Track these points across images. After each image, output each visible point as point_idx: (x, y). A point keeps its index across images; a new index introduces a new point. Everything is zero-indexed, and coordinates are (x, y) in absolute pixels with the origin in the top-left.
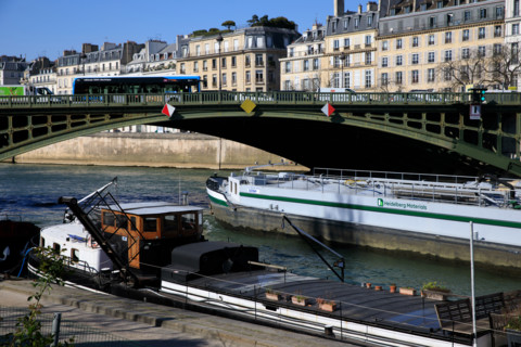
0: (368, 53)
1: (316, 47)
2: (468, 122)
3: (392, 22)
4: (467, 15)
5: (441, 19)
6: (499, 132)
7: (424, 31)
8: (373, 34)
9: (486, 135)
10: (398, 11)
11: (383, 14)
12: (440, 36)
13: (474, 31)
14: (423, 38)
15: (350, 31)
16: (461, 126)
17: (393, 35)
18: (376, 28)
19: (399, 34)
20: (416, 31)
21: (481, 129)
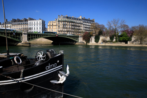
0: (11, 27)
1: (3, 26)
2: (13, 35)
3: (14, 23)
4: (23, 23)
5: (20, 24)
6: (18, 36)
7: (18, 25)
8: (11, 25)
9: (16, 37)
10: (15, 22)
11: (13, 22)
12: (20, 26)
13: (24, 25)
14: (18, 26)
15: (8, 24)
16: (12, 35)
17: (14, 25)
18: (12, 24)
19: (15, 25)
20: (17, 25)
21: (15, 36)
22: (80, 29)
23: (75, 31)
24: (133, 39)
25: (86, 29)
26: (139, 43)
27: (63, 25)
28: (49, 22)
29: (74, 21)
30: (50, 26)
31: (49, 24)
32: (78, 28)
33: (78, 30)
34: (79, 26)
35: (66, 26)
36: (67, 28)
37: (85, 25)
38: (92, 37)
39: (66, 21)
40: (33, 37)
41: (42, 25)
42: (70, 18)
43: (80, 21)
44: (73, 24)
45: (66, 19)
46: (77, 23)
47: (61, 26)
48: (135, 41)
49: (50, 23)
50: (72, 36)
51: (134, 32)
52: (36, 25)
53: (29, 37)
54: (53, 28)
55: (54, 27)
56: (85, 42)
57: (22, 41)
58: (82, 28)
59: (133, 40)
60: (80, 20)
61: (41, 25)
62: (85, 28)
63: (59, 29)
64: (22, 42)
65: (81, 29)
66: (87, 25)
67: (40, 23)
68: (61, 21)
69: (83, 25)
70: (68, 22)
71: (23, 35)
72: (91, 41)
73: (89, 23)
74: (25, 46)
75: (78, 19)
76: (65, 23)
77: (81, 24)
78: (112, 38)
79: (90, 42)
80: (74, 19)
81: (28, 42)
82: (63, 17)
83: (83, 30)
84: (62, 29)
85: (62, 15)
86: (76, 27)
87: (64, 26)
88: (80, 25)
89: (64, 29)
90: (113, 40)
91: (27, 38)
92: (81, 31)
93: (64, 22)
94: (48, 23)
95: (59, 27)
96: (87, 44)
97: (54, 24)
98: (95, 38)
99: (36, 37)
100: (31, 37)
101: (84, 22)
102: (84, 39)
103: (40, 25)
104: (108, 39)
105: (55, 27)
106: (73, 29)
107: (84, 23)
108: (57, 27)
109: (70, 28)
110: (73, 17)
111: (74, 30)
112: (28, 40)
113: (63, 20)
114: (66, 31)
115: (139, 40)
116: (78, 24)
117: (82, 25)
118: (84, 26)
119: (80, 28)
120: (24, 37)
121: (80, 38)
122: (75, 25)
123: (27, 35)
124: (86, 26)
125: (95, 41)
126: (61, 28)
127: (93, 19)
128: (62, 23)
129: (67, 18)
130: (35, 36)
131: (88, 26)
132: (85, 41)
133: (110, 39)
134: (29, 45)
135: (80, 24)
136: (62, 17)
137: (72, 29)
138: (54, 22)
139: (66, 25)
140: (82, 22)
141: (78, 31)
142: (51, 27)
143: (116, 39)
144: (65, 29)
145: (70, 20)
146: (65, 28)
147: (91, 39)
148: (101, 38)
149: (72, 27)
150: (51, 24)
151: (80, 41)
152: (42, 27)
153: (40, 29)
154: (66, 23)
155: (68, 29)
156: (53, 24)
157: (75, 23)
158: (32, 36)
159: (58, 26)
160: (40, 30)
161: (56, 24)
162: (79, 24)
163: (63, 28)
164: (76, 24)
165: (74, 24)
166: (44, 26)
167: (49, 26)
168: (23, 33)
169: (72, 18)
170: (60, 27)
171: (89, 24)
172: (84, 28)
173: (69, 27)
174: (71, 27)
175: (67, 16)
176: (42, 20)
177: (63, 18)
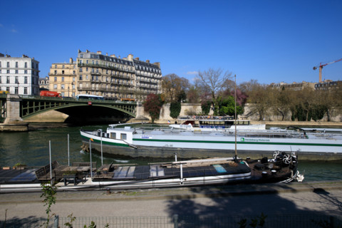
22: (129, 86)
23: (118, 89)
24: (246, 110)
25: (142, 84)
26: (258, 117)
27: (92, 75)
28: (54, 66)
29: (117, 66)
30: (55, 75)
31: (52, 71)
32: (125, 82)
33: (125, 89)
34: (128, 79)
35: (100, 78)
36: (100, 83)
37: (141, 76)
38: (164, 106)
39: (98, 67)
40: (34, 107)
41: (33, 73)
42: (108, 59)
43: (129, 67)
44: (114, 72)
45: (100, 62)
46: (124, 72)
47: (86, 78)
48: (251, 114)
49: (56, 68)
50: (122, 105)
51: (248, 96)
52: (12, 72)
53: (23, 108)
54: (63, 81)
55: (66, 79)
56: (150, 118)
57: (4, 119)
58: (133, 83)
59: (246, 113)
60: (129, 63)
61: (29, 72)
62: (141, 82)
63: (81, 86)
64: (6, 122)
65: (133, 86)
66: (145, 77)
67: (26, 66)
68: (87, 66)
69: (137, 75)
70: (103, 68)
71: (8, 102)
72: (163, 115)
73: (149, 71)
74: (13, 132)
75: (124, 62)
76: (95, 70)
77: (133, 73)
78: (206, 109)
79: (161, 117)
80: (117, 61)
81: (21, 120)
82: (91, 55)
83: (137, 88)
84: (87, 86)
85: (88, 52)
86: (121, 81)
87: (95, 77)
88: (129, 75)
89: (93, 85)
90: (209, 112)
91: (19, 110)
92: (132, 89)
93: (93, 67)
94: (51, 67)
95: (81, 78)
96: (155, 122)
97: (67, 72)
98: (171, 109)
99: (42, 108)
100: (28, 107)
101: (138, 69)
102: (146, 110)
103: (26, 72)
104: (199, 109)
105: (71, 79)
106: (115, 85)
107: (138, 72)
108: (76, 79)
109: (107, 83)
110: (113, 56)
111: (116, 88)
112: (21, 116)
113: (91, 62)
114: (97, 91)
115: (258, 113)
116: (125, 74)
117: (135, 77)
118: (139, 78)
119: (129, 82)
120: (11, 108)
121: (137, 109)
122: (119, 75)
123: (19, 103)
124: (142, 78)
125: (171, 115)
126: (87, 82)
127: (157, 63)
128: (90, 70)
129: (102, 57)
130: (40, 106)
131: (146, 79)
132: (151, 115)
133: (203, 110)
134: (25, 129)
135: (130, 73)
136: (89, 56)
137: (112, 85)
138: (66, 66)
139: (99, 75)
140: (134, 68)
141: (127, 89)
142: (59, 79)
143: (215, 110)
144: (97, 85)
145: (108, 64)
146: (97, 83)
147: (161, 110)
148: (185, 108)
149: (113, 80)
150: (59, 71)
151: (137, 115)
152: (33, 78)
153: (26, 82)
154: (98, 72)
155: (104, 86)
156: (63, 72)
157: (120, 71)
158: (31, 105)
159: (78, 76)
160: (26, 85)
161: (71, 72)
162: (127, 73)
163: (92, 83)
164: (121, 73)
165: (117, 73)
166: (37, 75)
167: (52, 75)
168: (9, 96)
169: (112, 58)
170: (84, 79)
171: (149, 74)
172: (139, 84)
173: (105, 81)
174: (109, 79)
175: (100, 53)
176: (32, 60)
177: (91, 58)
